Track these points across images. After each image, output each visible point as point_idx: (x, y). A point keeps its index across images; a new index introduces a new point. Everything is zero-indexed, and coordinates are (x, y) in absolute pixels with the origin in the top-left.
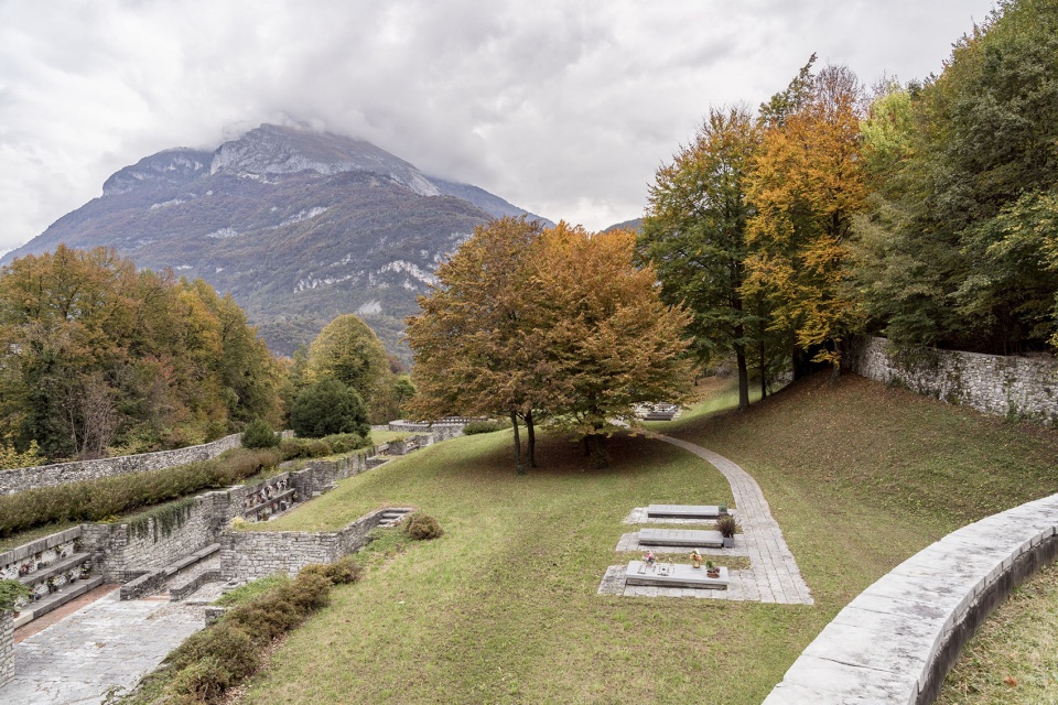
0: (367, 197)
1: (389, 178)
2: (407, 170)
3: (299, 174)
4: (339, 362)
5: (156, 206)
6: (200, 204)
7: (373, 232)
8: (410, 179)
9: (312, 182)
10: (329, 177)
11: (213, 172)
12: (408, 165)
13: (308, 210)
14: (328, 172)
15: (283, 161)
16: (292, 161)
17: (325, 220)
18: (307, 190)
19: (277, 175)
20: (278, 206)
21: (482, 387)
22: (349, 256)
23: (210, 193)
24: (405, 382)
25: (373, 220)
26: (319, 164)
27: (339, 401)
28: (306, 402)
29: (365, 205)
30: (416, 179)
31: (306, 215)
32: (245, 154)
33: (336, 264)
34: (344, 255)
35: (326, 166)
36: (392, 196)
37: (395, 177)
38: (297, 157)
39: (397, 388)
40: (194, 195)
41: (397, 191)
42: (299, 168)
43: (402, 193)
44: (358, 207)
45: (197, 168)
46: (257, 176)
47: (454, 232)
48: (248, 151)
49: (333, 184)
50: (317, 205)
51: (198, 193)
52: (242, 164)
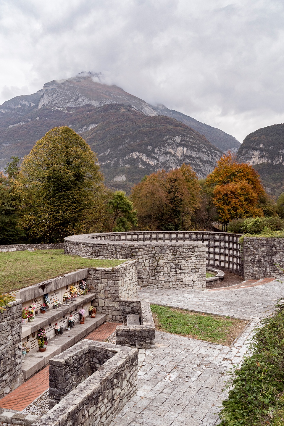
0: (119, 118)
1: (131, 107)
2: (140, 103)
3: (84, 107)
5: (11, 126)
6: (33, 124)
7: (122, 136)
8: (142, 108)
9: (90, 111)
10: (99, 108)
11: (40, 107)
12: (141, 100)
13: (88, 126)
14: (98, 105)
15: (75, 101)
16: (80, 100)
17: (97, 131)
18: (88, 115)
19: (72, 108)
20: (72, 124)
22: (109, 150)
23: (38, 118)
25: (122, 130)
26: (94, 101)
29: (118, 122)
30: (146, 108)
31: (86, 128)
32: (56, 97)
33: (102, 154)
34: (106, 150)
35: (97, 102)
36: (132, 117)
37: (134, 107)
38: (83, 98)
40: (30, 120)
41: (135, 114)
42: (84, 104)
43: (138, 115)
44: (114, 123)
45: (32, 106)
46: (62, 109)
47: (166, 136)
48: (57, 96)
49: (101, 111)
50: (92, 123)
51: (32, 119)
52: (54, 103)
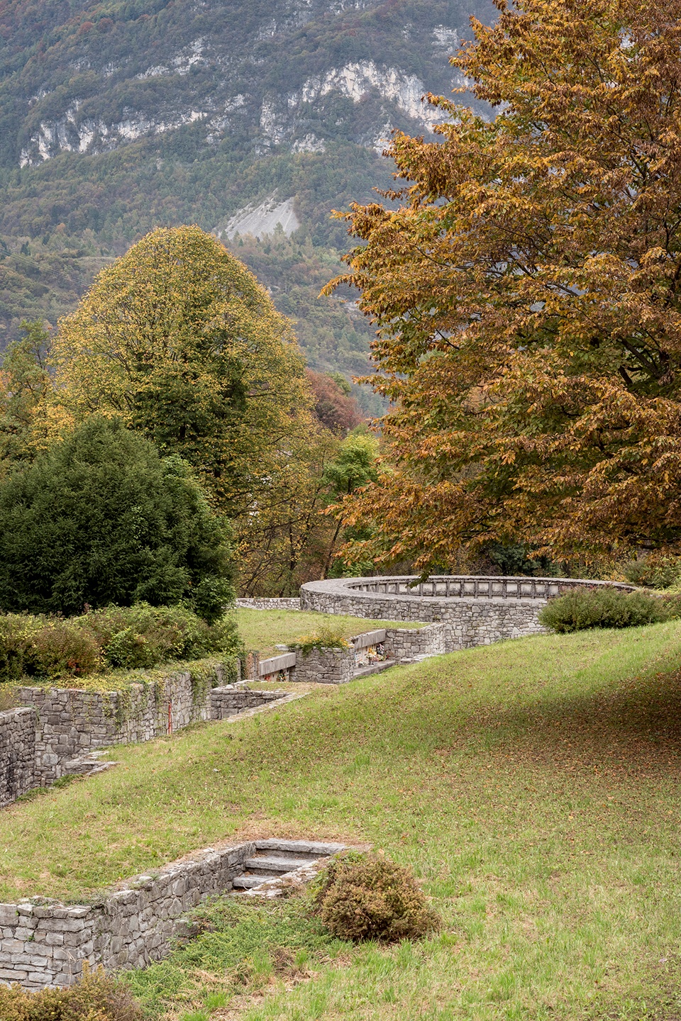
4: (148, 383)
21: (597, 445)
22: (197, 46)
24: (360, 457)
27: (133, 498)
28: (27, 499)
33: (156, 71)
34: (182, 44)
39: (333, 475)
